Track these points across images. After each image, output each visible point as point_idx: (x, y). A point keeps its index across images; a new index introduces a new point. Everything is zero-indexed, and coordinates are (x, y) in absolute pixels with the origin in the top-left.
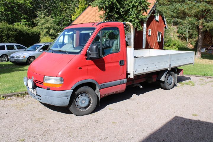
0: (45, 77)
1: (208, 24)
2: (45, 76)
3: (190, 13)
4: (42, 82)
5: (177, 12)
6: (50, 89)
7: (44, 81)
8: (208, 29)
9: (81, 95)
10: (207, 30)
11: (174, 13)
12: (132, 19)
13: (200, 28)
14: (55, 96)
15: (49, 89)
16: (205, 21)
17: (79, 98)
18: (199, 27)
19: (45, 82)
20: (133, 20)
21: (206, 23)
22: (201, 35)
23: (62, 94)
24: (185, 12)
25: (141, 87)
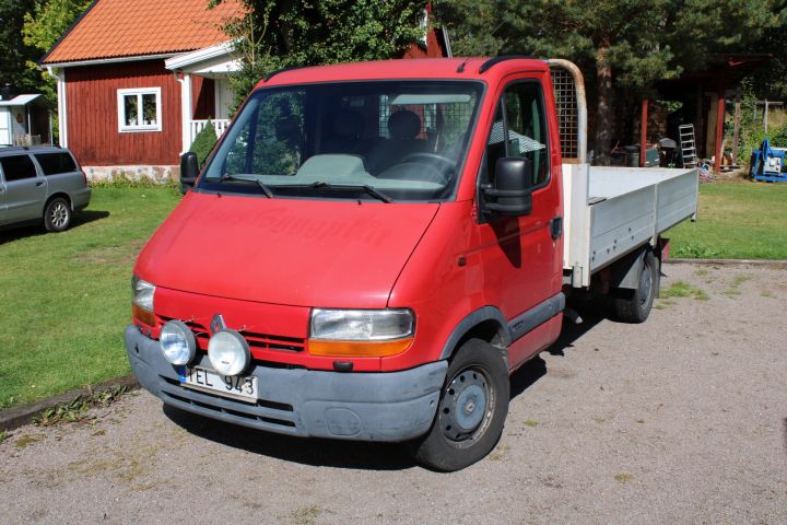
0: (316, 312)
1: (644, 62)
2: (312, 308)
3: (583, 17)
4: (301, 340)
5: (534, 13)
6: (352, 365)
7: (309, 335)
8: (640, 81)
9: (459, 378)
10: (635, 82)
11: (522, 17)
12: (368, 39)
13: (602, 75)
14: (384, 398)
15: (348, 370)
16: (632, 50)
17: (456, 394)
18: (600, 72)
19: (318, 336)
20: (372, 43)
21: (636, 59)
22: (607, 104)
23: (415, 386)
24: (564, 16)
25: (579, 320)
